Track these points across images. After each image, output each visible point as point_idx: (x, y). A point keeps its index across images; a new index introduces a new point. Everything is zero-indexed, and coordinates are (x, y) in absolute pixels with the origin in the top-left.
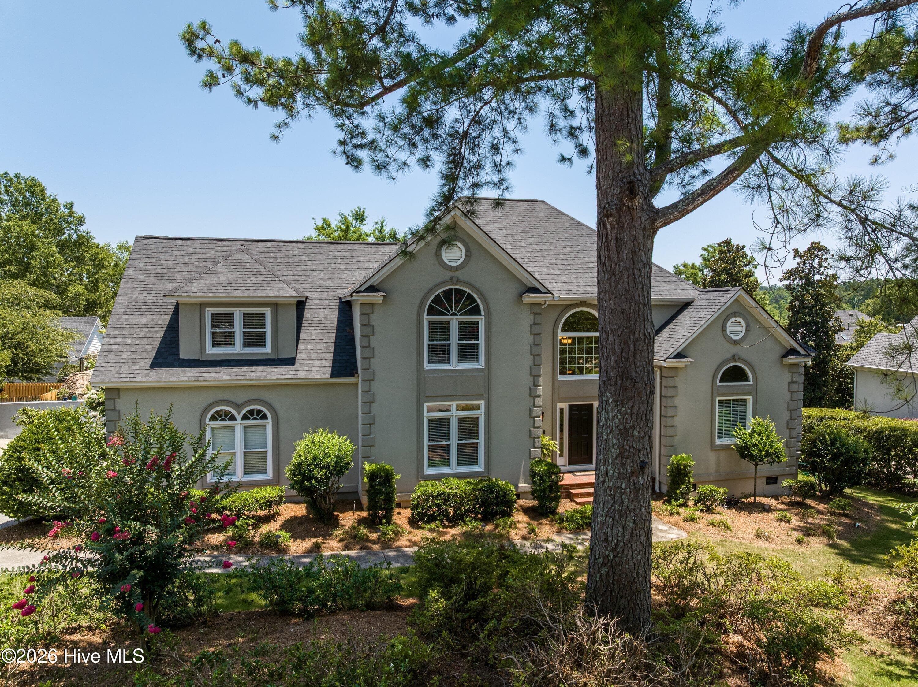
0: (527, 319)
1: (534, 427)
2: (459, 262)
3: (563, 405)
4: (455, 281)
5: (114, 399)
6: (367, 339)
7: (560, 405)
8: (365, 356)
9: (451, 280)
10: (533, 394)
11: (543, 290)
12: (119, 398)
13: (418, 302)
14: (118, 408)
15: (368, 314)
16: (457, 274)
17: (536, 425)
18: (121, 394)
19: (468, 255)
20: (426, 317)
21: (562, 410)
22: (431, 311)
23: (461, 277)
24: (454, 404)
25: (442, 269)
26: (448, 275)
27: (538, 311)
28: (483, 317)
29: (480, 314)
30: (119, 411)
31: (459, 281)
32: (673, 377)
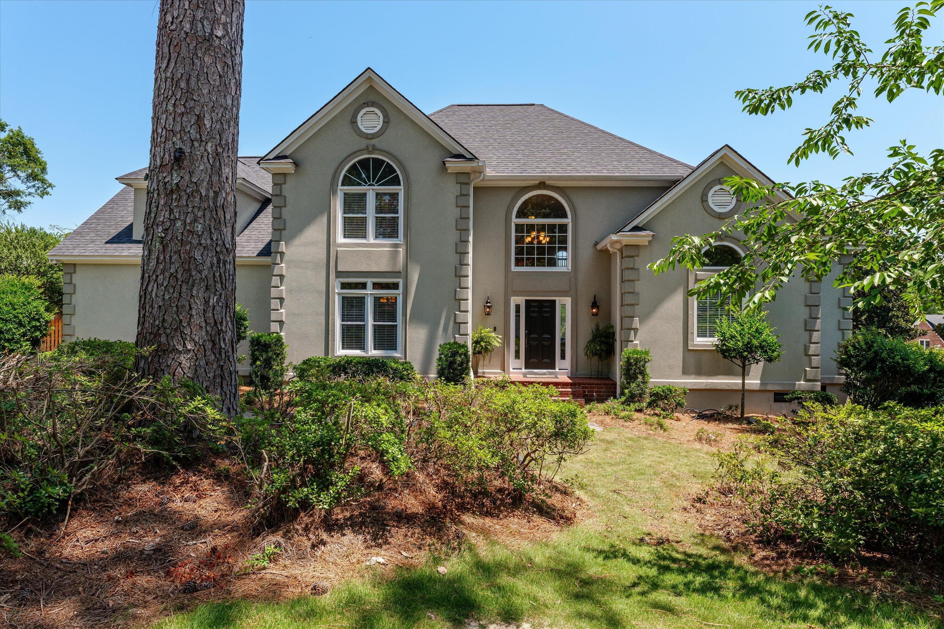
0: (453, 189)
1: (460, 311)
2: (376, 130)
3: (521, 300)
4: (370, 149)
5: (71, 274)
6: (278, 209)
7: (515, 300)
8: (276, 227)
9: (367, 149)
10: (458, 274)
11: (469, 156)
12: (75, 273)
13: (332, 172)
14: (74, 282)
15: (280, 185)
16: (373, 142)
17: (462, 309)
18: (77, 269)
19: (386, 122)
20: (340, 187)
21: (518, 307)
22: (347, 181)
23: (378, 146)
24: (369, 282)
25: (357, 137)
26: (364, 143)
27: (465, 181)
28: (402, 187)
29: (399, 184)
30: (75, 285)
31: (374, 149)
32: (632, 257)
